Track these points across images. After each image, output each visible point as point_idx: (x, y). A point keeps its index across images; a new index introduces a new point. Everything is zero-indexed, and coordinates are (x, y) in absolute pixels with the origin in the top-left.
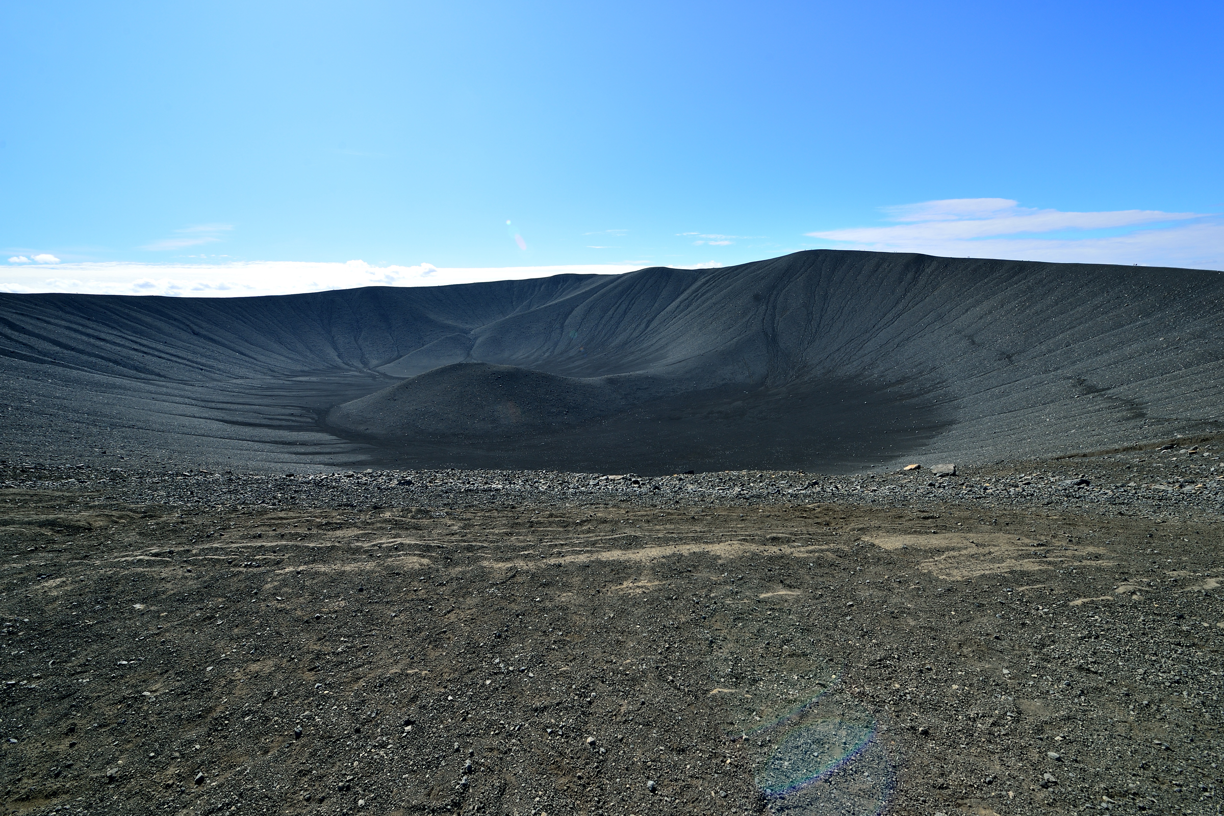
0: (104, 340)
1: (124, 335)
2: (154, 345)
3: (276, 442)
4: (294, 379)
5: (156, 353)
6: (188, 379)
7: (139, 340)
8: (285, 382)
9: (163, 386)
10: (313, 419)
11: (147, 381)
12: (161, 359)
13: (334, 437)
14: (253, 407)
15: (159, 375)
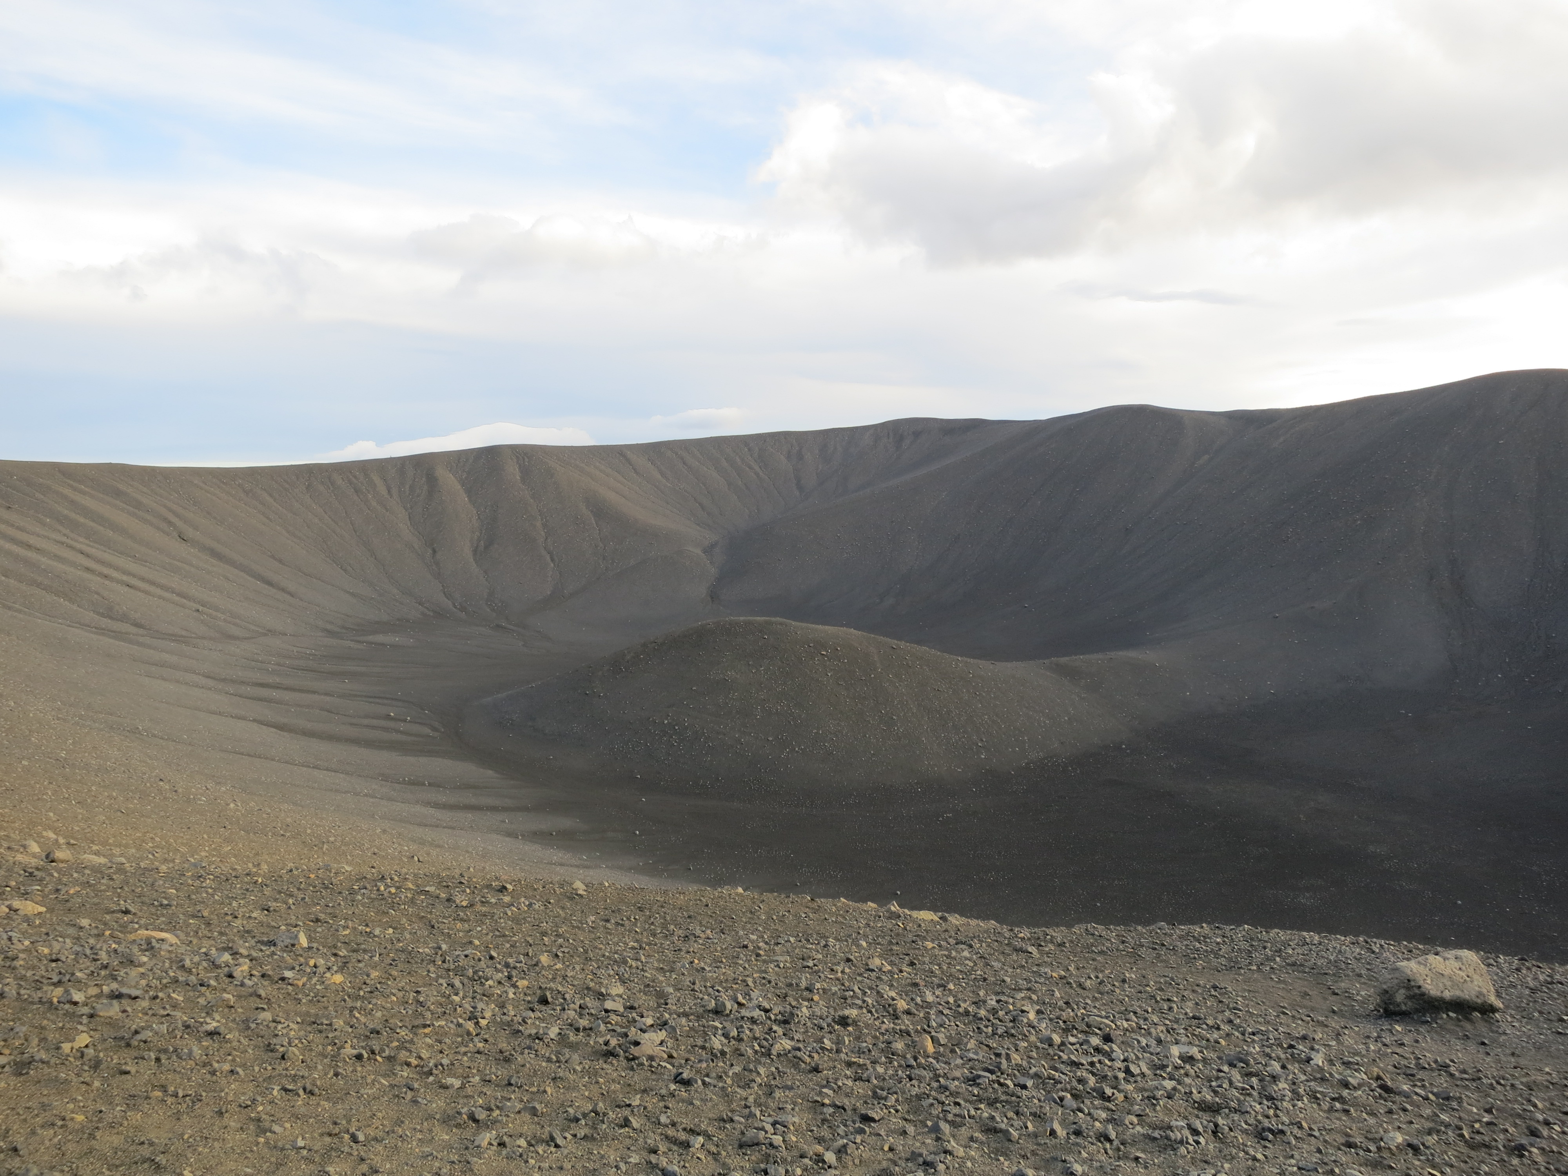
0: (38, 550)
1: (64, 539)
2: (121, 561)
3: (385, 778)
4: (371, 638)
5: (125, 578)
6: (184, 633)
7: (92, 551)
8: (352, 644)
9: (150, 647)
10: (434, 729)
11: (118, 635)
12: (132, 591)
13: (490, 773)
14: (316, 697)
15: (137, 625)
